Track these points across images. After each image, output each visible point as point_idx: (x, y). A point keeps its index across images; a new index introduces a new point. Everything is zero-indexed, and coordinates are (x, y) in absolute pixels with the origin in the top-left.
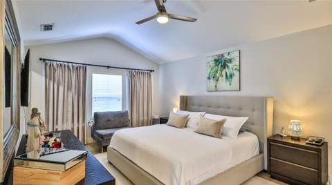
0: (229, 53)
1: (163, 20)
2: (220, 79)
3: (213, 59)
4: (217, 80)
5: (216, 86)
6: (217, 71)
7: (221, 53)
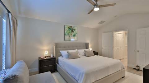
0: (74, 27)
1: (97, 9)
2: (71, 36)
3: (68, 27)
4: (70, 36)
5: (69, 39)
6: (69, 33)
7: (71, 26)
